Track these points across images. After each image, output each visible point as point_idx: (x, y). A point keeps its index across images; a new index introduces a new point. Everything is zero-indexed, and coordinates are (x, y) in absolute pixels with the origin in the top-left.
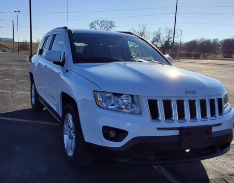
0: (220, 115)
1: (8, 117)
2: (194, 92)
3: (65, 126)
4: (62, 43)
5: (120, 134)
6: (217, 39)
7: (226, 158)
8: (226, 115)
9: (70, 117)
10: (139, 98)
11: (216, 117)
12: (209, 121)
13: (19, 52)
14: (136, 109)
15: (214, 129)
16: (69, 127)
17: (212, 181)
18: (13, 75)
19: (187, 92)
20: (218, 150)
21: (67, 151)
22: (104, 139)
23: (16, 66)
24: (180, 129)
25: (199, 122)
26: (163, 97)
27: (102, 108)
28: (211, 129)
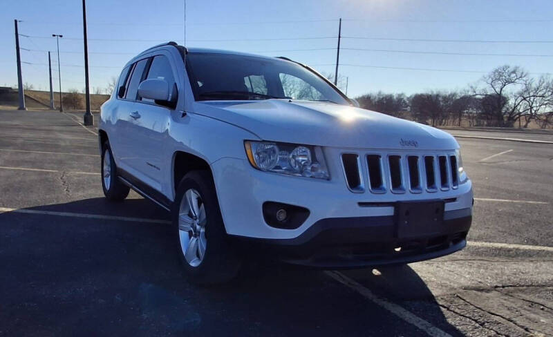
0: (454, 186)
1: (63, 211)
2: (415, 144)
3: (183, 215)
4: (162, 78)
5: (295, 214)
6: (402, 94)
7: (452, 265)
8: (464, 185)
9: (192, 196)
10: (327, 151)
11: (448, 187)
12: (439, 194)
13: (61, 111)
14: (320, 171)
15: (449, 207)
16: (190, 215)
17: (439, 298)
18: (58, 146)
19: (403, 142)
20: (451, 244)
21: (187, 259)
22: (266, 224)
23: (61, 131)
24: (396, 205)
25: (425, 194)
26: (366, 149)
27: (260, 169)
28: (444, 207)
